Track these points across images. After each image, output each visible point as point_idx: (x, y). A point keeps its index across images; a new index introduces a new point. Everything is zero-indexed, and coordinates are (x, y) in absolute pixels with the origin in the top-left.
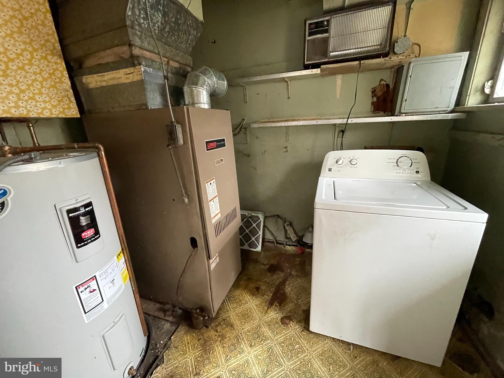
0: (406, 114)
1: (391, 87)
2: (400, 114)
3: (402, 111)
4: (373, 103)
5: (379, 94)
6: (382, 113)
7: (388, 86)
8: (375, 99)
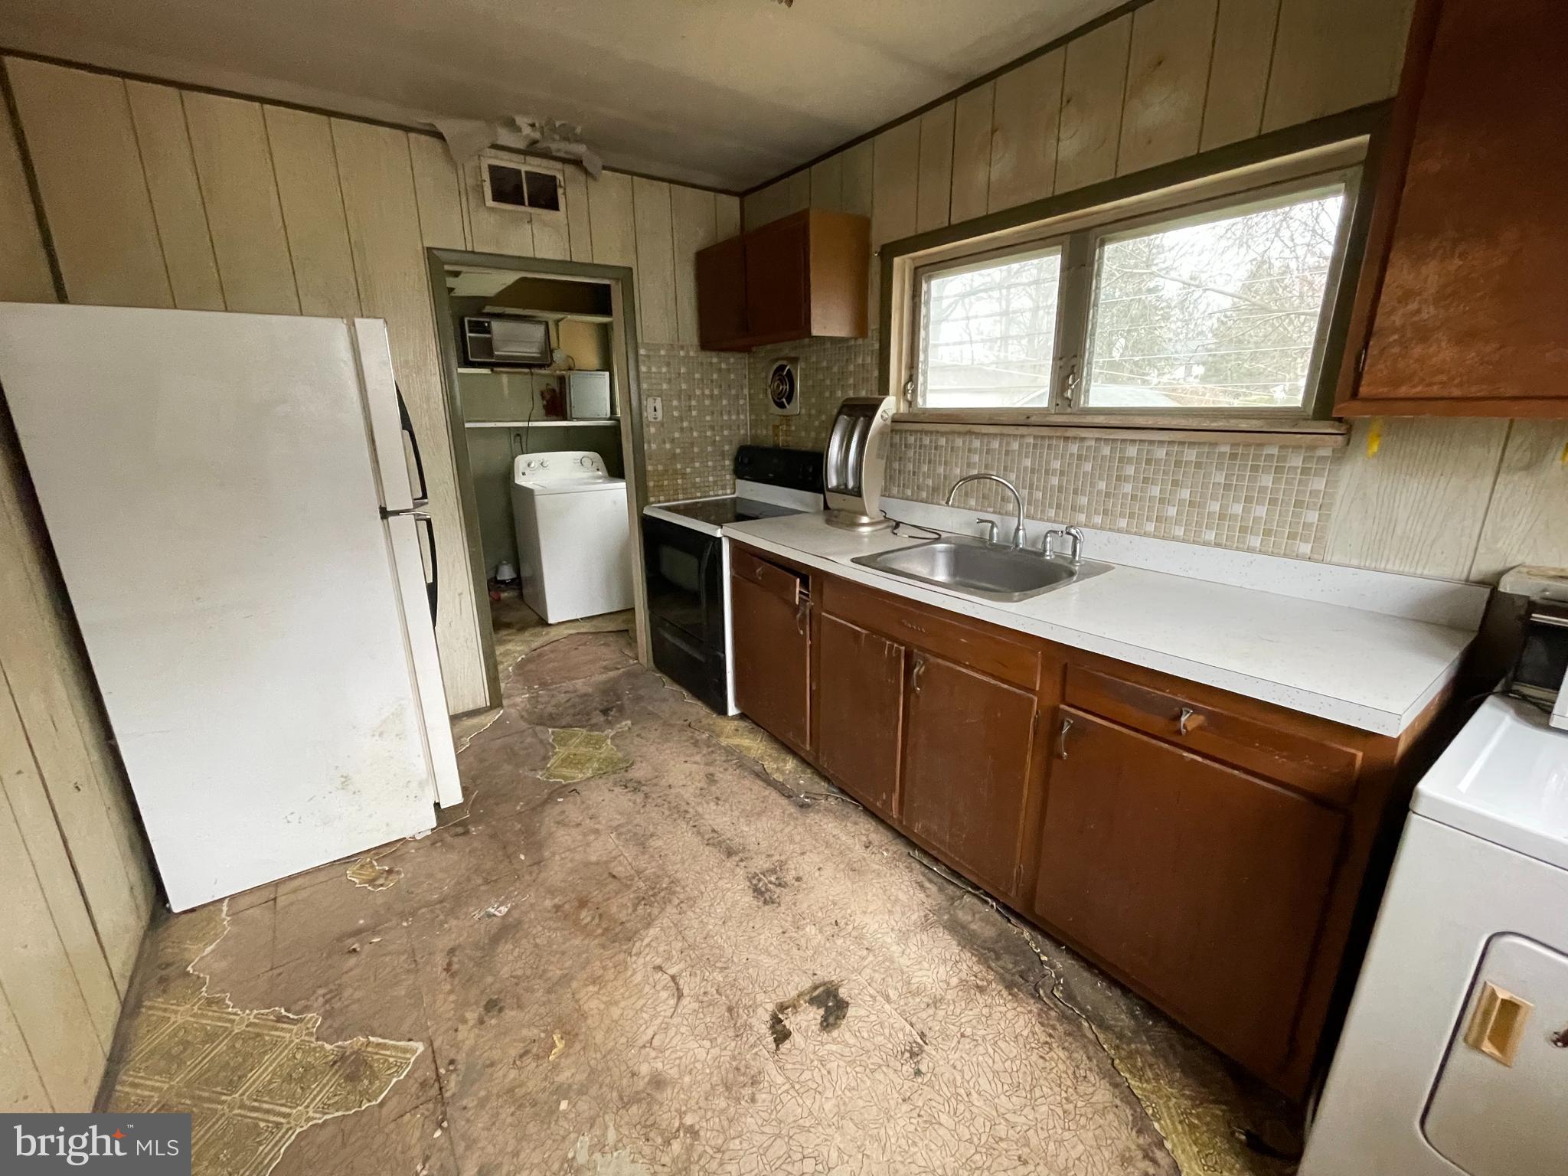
0: (578, 419)
1: (557, 390)
2: (571, 419)
3: (573, 416)
4: (544, 406)
5: (548, 397)
6: (555, 417)
7: (554, 390)
8: (545, 402)
